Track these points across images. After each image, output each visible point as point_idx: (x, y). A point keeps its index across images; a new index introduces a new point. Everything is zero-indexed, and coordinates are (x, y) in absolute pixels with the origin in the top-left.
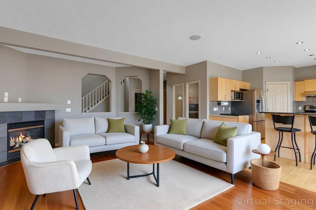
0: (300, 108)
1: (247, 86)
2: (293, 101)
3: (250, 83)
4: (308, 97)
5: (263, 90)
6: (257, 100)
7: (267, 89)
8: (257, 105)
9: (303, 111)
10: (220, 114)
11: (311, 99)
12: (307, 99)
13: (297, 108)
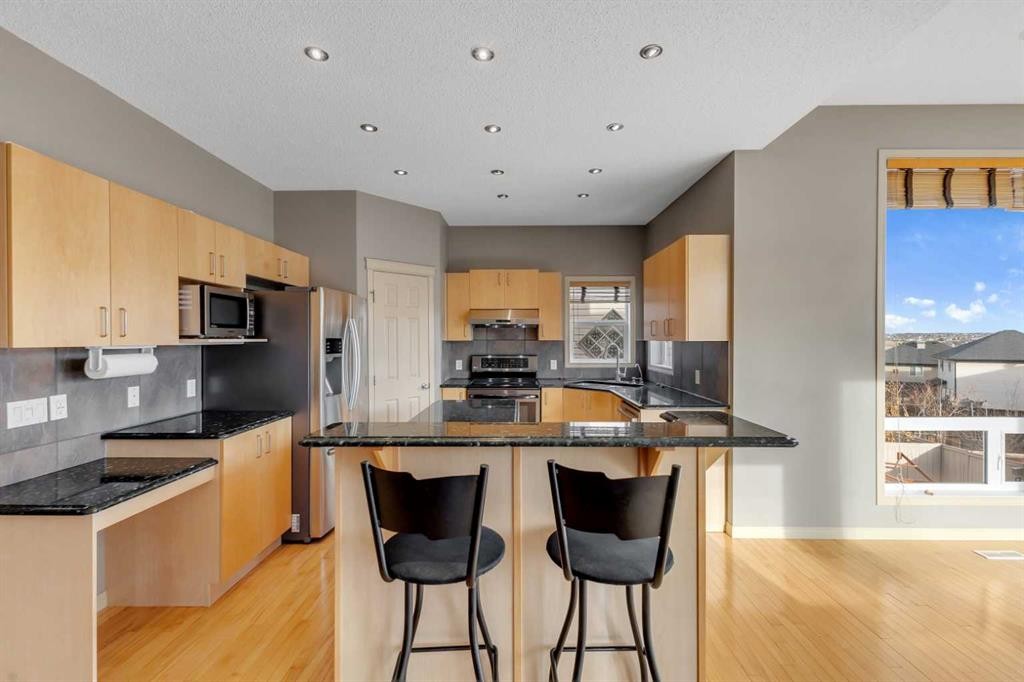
0: (459, 365)
1: (293, 268)
2: (443, 342)
3: (307, 259)
4: (477, 327)
5: (354, 293)
6: (328, 340)
7: (370, 289)
8: (328, 365)
9: (466, 375)
10: (107, 437)
11: (483, 335)
12: (474, 335)
13: (452, 364)
